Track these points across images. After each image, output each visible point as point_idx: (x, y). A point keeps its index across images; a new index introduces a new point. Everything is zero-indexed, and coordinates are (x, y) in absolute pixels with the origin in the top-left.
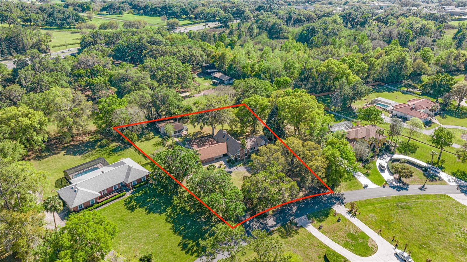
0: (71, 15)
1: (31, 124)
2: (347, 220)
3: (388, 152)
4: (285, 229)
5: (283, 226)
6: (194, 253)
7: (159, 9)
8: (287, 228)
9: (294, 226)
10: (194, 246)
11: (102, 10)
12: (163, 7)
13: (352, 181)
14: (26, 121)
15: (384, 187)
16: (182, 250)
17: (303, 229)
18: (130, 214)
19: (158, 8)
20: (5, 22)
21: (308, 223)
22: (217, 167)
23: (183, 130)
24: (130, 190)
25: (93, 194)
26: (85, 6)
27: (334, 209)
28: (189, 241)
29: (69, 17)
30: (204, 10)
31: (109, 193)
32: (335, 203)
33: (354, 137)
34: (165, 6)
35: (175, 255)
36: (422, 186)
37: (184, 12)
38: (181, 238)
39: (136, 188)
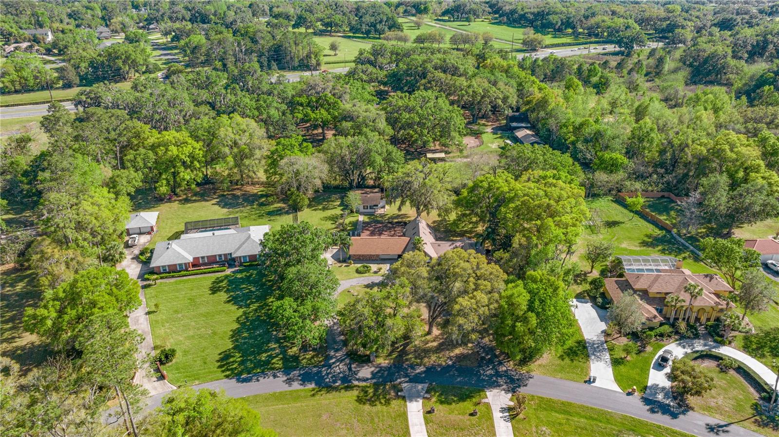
0: (385, 19)
1: (178, 156)
2: (490, 418)
3: (712, 336)
4: (376, 390)
5: (376, 386)
6: (228, 370)
7: (531, 17)
8: (380, 391)
9: (394, 392)
10: (236, 362)
11: (444, 14)
12: (539, 13)
13: (575, 362)
14: (174, 150)
15: (629, 394)
16: (218, 361)
17: (402, 402)
18: (208, 295)
19: (529, 15)
20: (301, 26)
21: (419, 396)
22: (371, 271)
23: (377, 206)
24: (236, 267)
25: (184, 257)
26: (422, 7)
27: (488, 393)
28: (237, 354)
29: (381, 22)
30: (603, 21)
31: (209, 263)
32: (499, 386)
33: (645, 287)
34: (543, 11)
35: (205, 363)
36: (722, 423)
37: (568, 23)
38: (231, 347)
39: (245, 266)
